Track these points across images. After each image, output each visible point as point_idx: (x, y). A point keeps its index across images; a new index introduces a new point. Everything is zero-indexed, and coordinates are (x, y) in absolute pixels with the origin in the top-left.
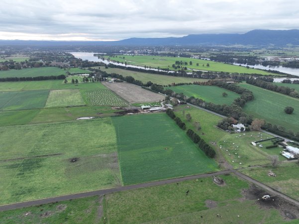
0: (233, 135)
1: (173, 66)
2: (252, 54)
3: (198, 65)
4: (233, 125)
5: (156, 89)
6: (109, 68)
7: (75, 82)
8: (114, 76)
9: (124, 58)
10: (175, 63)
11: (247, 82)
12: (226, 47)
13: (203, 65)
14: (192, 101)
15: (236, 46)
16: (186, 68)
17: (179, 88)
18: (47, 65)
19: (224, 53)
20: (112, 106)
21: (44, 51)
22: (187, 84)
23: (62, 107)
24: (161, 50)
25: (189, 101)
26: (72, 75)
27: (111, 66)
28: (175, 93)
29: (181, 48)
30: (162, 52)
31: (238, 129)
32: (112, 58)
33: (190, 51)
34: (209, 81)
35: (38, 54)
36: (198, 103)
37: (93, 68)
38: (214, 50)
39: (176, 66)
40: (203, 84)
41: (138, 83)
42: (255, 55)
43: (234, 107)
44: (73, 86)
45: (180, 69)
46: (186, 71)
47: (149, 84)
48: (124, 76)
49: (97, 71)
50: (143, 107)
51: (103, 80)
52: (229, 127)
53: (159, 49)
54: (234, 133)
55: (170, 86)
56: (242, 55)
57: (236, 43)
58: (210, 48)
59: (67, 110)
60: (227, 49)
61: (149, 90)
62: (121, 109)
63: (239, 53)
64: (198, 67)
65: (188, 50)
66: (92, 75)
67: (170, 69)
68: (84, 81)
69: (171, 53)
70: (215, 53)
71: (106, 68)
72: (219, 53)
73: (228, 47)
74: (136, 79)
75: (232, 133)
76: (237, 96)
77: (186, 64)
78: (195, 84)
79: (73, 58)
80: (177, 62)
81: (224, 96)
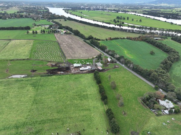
0: (159, 118)
1: (114, 20)
2: (174, 11)
3: (133, 20)
4: (160, 100)
6: (67, 20)
7: (35, 33)
8: (67, 28)
9: (81, 12)
10: (116, 18)
11: (172, 39)
12: (155, 5)
13: (137, 21)
14: (122, 60)
15: (162, 5)
16: (123, 23)
17: (114, 42)
18: (26, 17)
19: (154, 11)
22: (121, 39)
26: (38, 26)
27: (70, 19)
34: (140, 37)
35: (27, 8)
36: (127, 63)
37: (55, 20)
39: (117, 20)
40: (135, 39)
44: (32, 37)
45: (119, 23)
46: (123, 25)
47: (90, 38)
48: (74, 28)
49: (56, 23)
50: (75, 65)
51: (56, 32)
55: (107, 40)
56: (167, 12)
62: (56, 65)
64: (132, 22)
67: (111, 23)
68: (42, 32)
71: (65, 20)
72: (150, 10)
74: (82, 32)
77: (124, 19)
78: (127, 38)
79: (48, 11)
80: (118, 18)
81: (151, 54)
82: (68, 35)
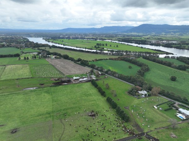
0: (140, 99)
1: (95, 47)
2: (143, 39)
3: (111, 46)
4: (139, 91)
5: (84, 63)
6: (52, 48)
7: (26, 59)
8: (55, 54)
9: (63, 41)
10: (96, 45)
11: (143, 58)
12: (127, 34)
13: (114, 46)
14: (109, 72)
15: (133, 33)
16: (103, 48)
17: (99, 62)
18: (8, 46)
19: (126, 38)
20: (52, 78)
21: (8, 36)
22: (105, 59)
23: (13, 80)
24: (87, 36)
25: (107, 72)
26: (25, 53)
27: (54, 47)
28: (97, 67)
29: (100, 35)
30: (88, 37)
31: (143, 95)
32: (55, 41)
33: (105, 37)
34: (119, 57)
35: (3, 38)
36: (113, 74)
37: (40, 48)
38: (120, 36)
39: (97, 46)
40: (115, 59)
41: (72, 59)
42: (145, 40)
43: (138, 77)
44: (25, 62)
45: (100, 49)
46: (103, 50)
47: (79, 60)
48: (62, 54)
49: (43, 50)
50: (75, 78)
51: (47, 57)
52: (137, 93)
53: (86, 35)
54: (140, 98)
55: (93, 61)
56: (137, 39)
57: (133, 32)
58: (118, 35)
59: (17, 82)
60: (128, 36)
61: (79, 64)
62: (58, 80)
63: (135, 38)
64: (111, 48)
65: (104, 36)
66: (39, 53)
67: (93, 49)
68: (33, 58)
69: (94, 38)
70: (121, 38)
71: (50, 48)
72: (123, 38)
73: (128, 34)
74: (70, 56)
75: (139, 98)
76: (139, 68)
77: (103, 45)
78: (110, 59)
79: (28, 41)
80: (98, 44)
81: (130, 68)
82: (58, 59)
